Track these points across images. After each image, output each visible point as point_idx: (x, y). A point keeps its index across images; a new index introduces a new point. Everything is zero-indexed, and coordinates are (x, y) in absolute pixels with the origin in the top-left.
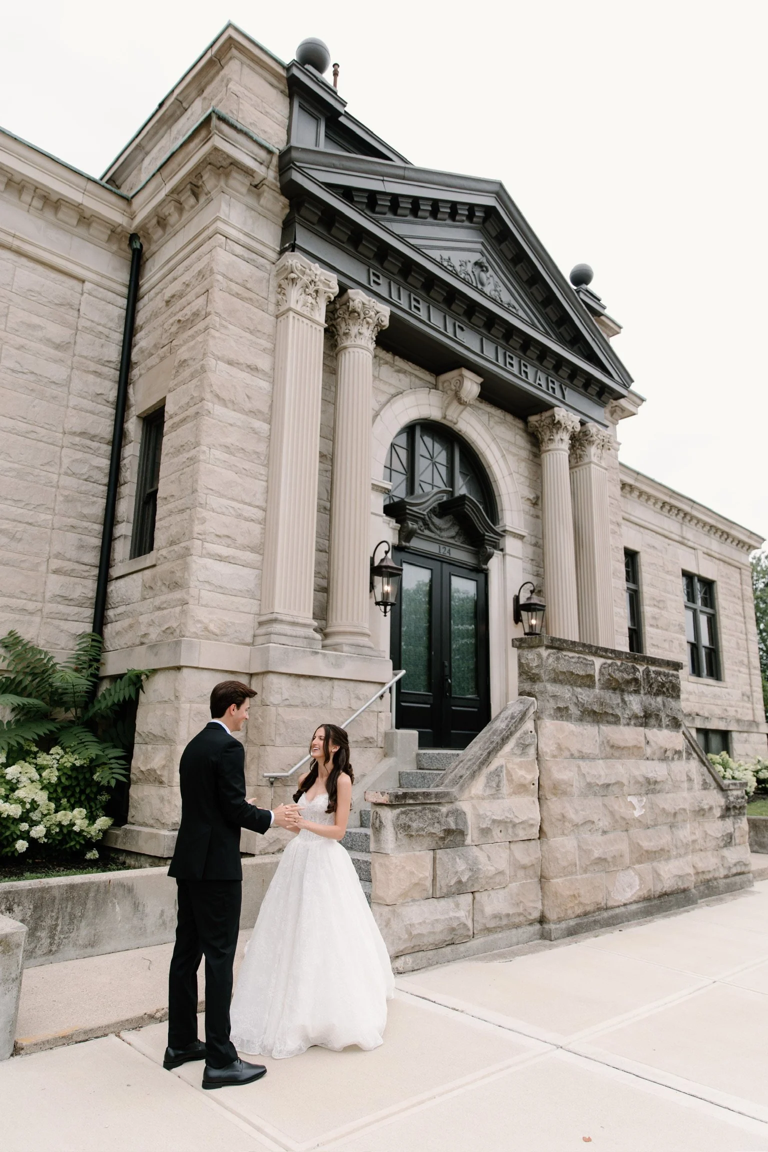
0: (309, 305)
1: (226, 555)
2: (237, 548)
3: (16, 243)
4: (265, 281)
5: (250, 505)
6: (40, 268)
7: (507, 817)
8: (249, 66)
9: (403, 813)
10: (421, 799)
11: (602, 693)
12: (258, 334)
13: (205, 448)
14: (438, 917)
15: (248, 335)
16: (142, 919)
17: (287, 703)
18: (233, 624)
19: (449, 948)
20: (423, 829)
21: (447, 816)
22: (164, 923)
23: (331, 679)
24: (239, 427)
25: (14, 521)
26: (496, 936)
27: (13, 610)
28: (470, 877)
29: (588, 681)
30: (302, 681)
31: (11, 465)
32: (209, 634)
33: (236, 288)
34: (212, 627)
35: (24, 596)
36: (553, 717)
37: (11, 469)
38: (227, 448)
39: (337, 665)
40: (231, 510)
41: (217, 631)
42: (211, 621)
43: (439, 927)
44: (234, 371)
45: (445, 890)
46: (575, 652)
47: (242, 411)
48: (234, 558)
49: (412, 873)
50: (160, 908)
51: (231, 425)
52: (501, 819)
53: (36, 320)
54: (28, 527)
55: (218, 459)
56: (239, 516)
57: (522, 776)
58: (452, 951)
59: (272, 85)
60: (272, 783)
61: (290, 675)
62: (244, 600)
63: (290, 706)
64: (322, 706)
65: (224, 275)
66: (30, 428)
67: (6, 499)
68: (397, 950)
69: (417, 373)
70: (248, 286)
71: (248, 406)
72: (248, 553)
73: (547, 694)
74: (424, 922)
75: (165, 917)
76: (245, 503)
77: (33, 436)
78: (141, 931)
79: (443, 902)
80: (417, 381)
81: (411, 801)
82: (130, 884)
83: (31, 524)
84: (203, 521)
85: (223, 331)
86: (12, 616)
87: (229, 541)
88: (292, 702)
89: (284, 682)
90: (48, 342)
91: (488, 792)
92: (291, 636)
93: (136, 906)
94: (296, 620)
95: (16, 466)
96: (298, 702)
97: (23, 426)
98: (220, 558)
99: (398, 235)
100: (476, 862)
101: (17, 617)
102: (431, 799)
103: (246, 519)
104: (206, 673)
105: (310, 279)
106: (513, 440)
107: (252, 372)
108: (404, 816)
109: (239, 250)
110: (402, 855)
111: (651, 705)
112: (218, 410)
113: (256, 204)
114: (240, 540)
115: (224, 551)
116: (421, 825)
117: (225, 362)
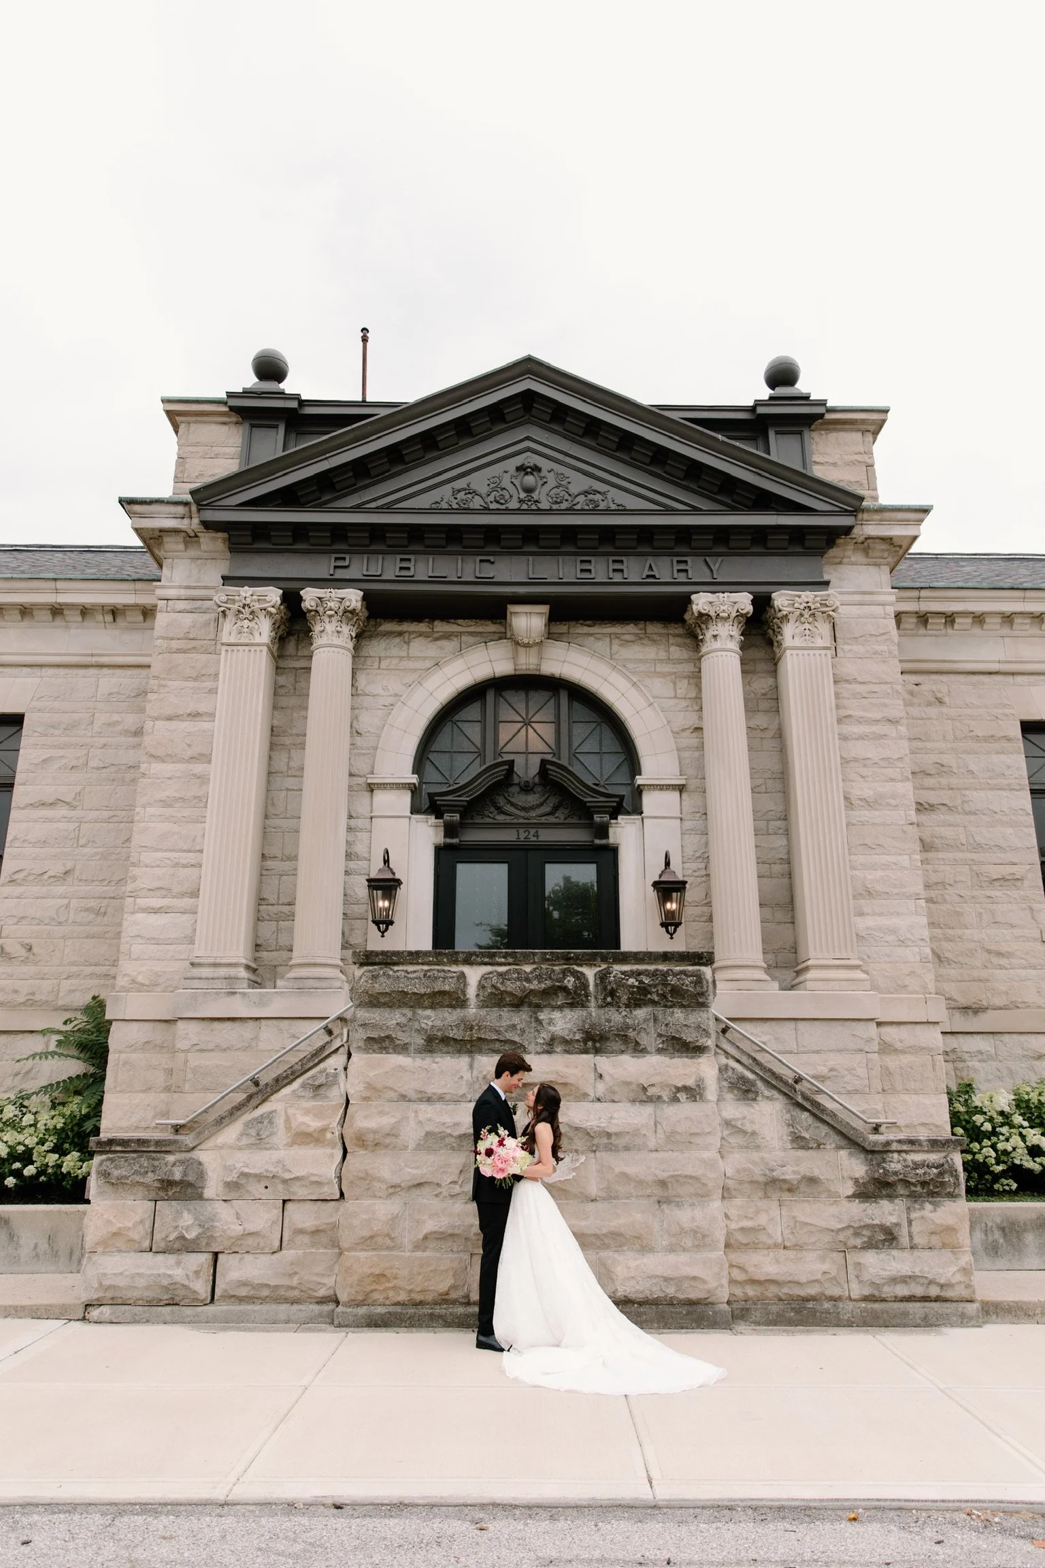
0: (246, 630)
1: (159, 906)
2: (174, 897)
3: (94, 660)
4: (212, 623)
5: (189, 851)
6: (118, 671)
7: (267, 1171)
8: (195, 422)
9: (109, 1159)
10: (134, 1146)
11: (483, 1012)
12: (204, 678)
13: (138, 810)
14: (142, 1271)
15: (191, 684)
16: (16, 1249)
17: (198, 1047)
18: (164, 972)
19: (169, 1308)
20: (127, 1178)
21: (174, 1165)
22: (37, 1255)
23: (257, 1019)
24: (179, 777)
25: (99, 898)
26: (250, 1307)
27: (99, 976)
28: (199, 1234)
29: (456, 1000)
30: (216, 1025)
31: (95, 850)
32: (137, 986)
33: (175, 644)
34: (140, 979)
35: (107, 963)
36: (365, 1050)
37: (97, 854)
38: (165, 803)
39: (262, 1003)
40: (168, 862)
41: (147, 982)
42: (139, 973)
43: (141, 1283)
44: (174, 725)
45: (163, 1245)
46: (418, 964)
47: (182, 761)
48: (169, 907)
49: (109, 1222)
50: (34, 1241)
51: (169, 778)
52: (258, 1172)
53: (116, 717)
54: (112, 901)
55: (153, 816)
56: (177, 865)
57: (304, 1123)
58: (172, 1312)
59: (224, 423)
60: (177, 1131)
61: (203, 1019)
62: (182, 947)
63: (202, 1051)
64: (245, 1049)
65: (163, 638)
66: (111, 813)
67: (93, 881)
68: (89, 1298)
69: (472, 629)
70: (191, 636)
71: (189, 753)
72: (186, 900)
73: (356, 1024)
74: (121, 1274)
75: (38, 1250)
76: (184, 851)
77: (114, 819)
78: (16, 1260)
79: (160, 1257)
80: (471, 639)
81: (119, 1148)
82: (6, 1217)
83: (113, 898)
84: (134, 879)
85: (162, 690)
86: (95, 982)
87: (164, 892)
88: (202, 1046)
89: (193, 1027)
90: (126, 732)
91: (245, 1141)
92: (207, 979)
93: (11, 1236)
94: (218, 961)
95: (101, 850)
96: (211, 1046)
97: (106, 814)
98: (156, 911)
99: (351, 508)
100: (213, 1218)
101: (102, 982)
102: (148, 1147)
103: (185, 866)
104: (135, 1025)
105: (241, 604)
106: (663, 655)
107: (196, 719)
108: (108, 1163)
109: (181, 605)
110: (107, 1202)
111: (609, 1021)
112: (156, 768)
113: (199, 553)
114: (176, 889)
115: (156, 902)
116: (124, 1173)
117: (163, 720)
